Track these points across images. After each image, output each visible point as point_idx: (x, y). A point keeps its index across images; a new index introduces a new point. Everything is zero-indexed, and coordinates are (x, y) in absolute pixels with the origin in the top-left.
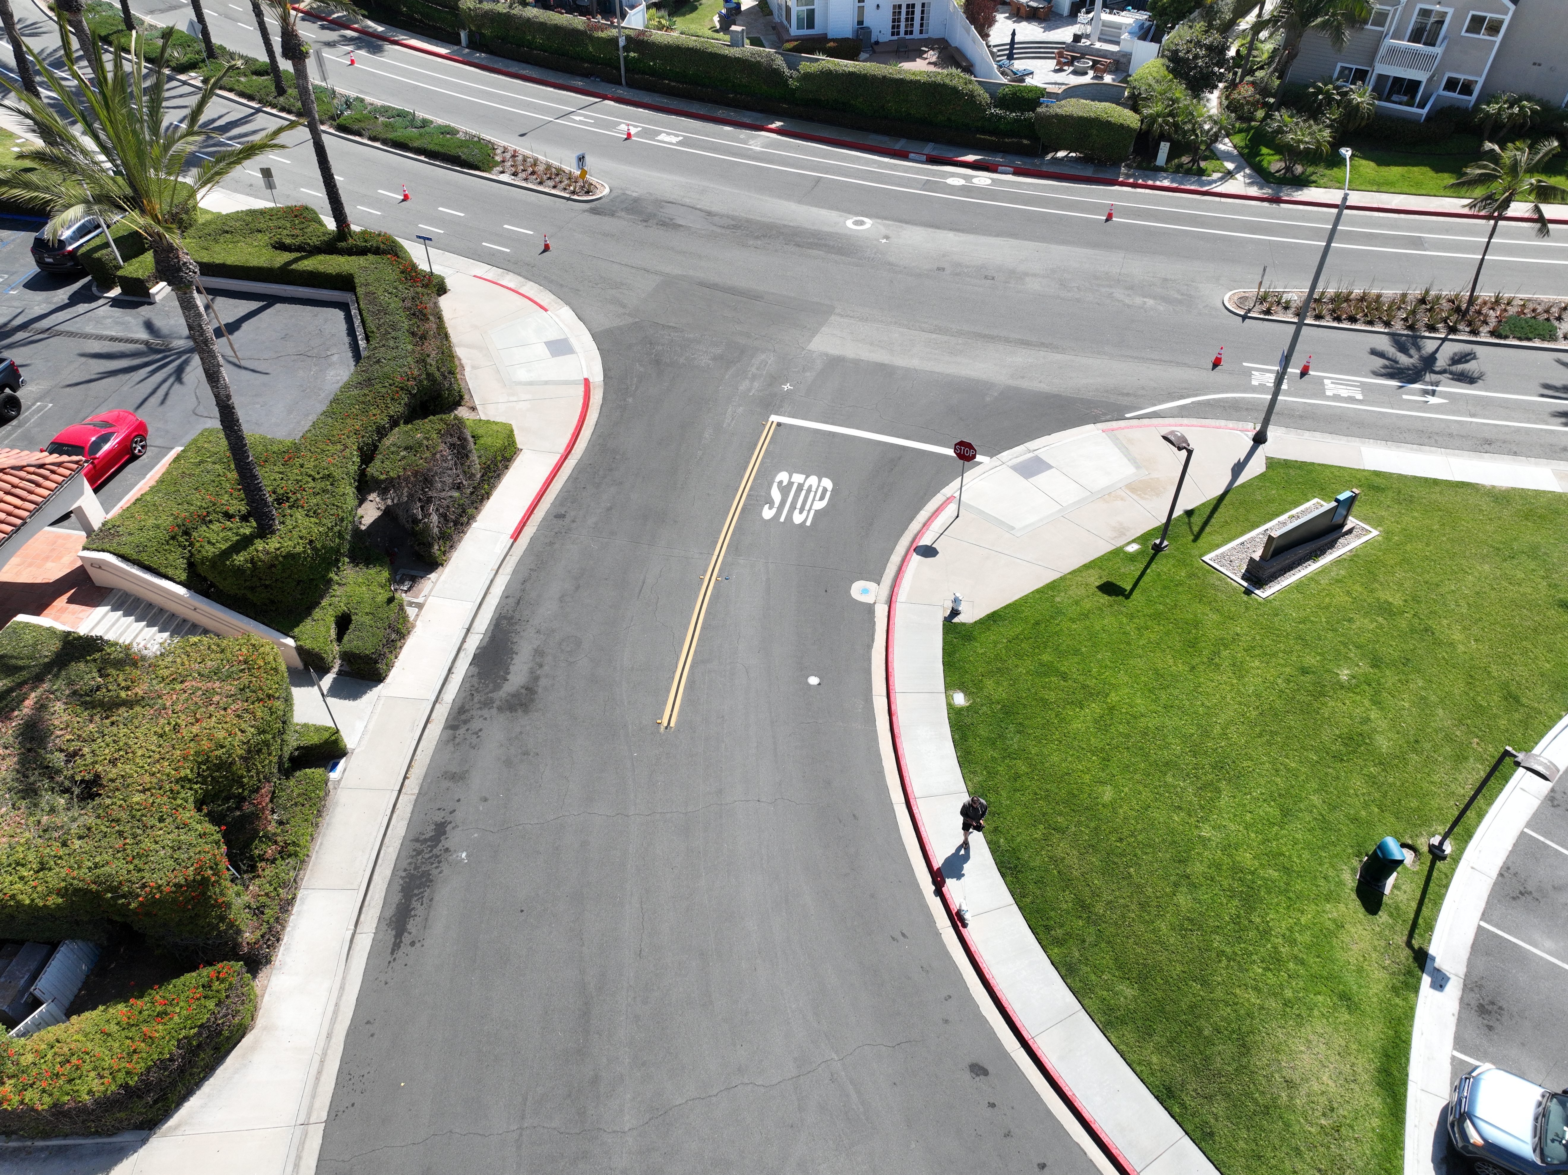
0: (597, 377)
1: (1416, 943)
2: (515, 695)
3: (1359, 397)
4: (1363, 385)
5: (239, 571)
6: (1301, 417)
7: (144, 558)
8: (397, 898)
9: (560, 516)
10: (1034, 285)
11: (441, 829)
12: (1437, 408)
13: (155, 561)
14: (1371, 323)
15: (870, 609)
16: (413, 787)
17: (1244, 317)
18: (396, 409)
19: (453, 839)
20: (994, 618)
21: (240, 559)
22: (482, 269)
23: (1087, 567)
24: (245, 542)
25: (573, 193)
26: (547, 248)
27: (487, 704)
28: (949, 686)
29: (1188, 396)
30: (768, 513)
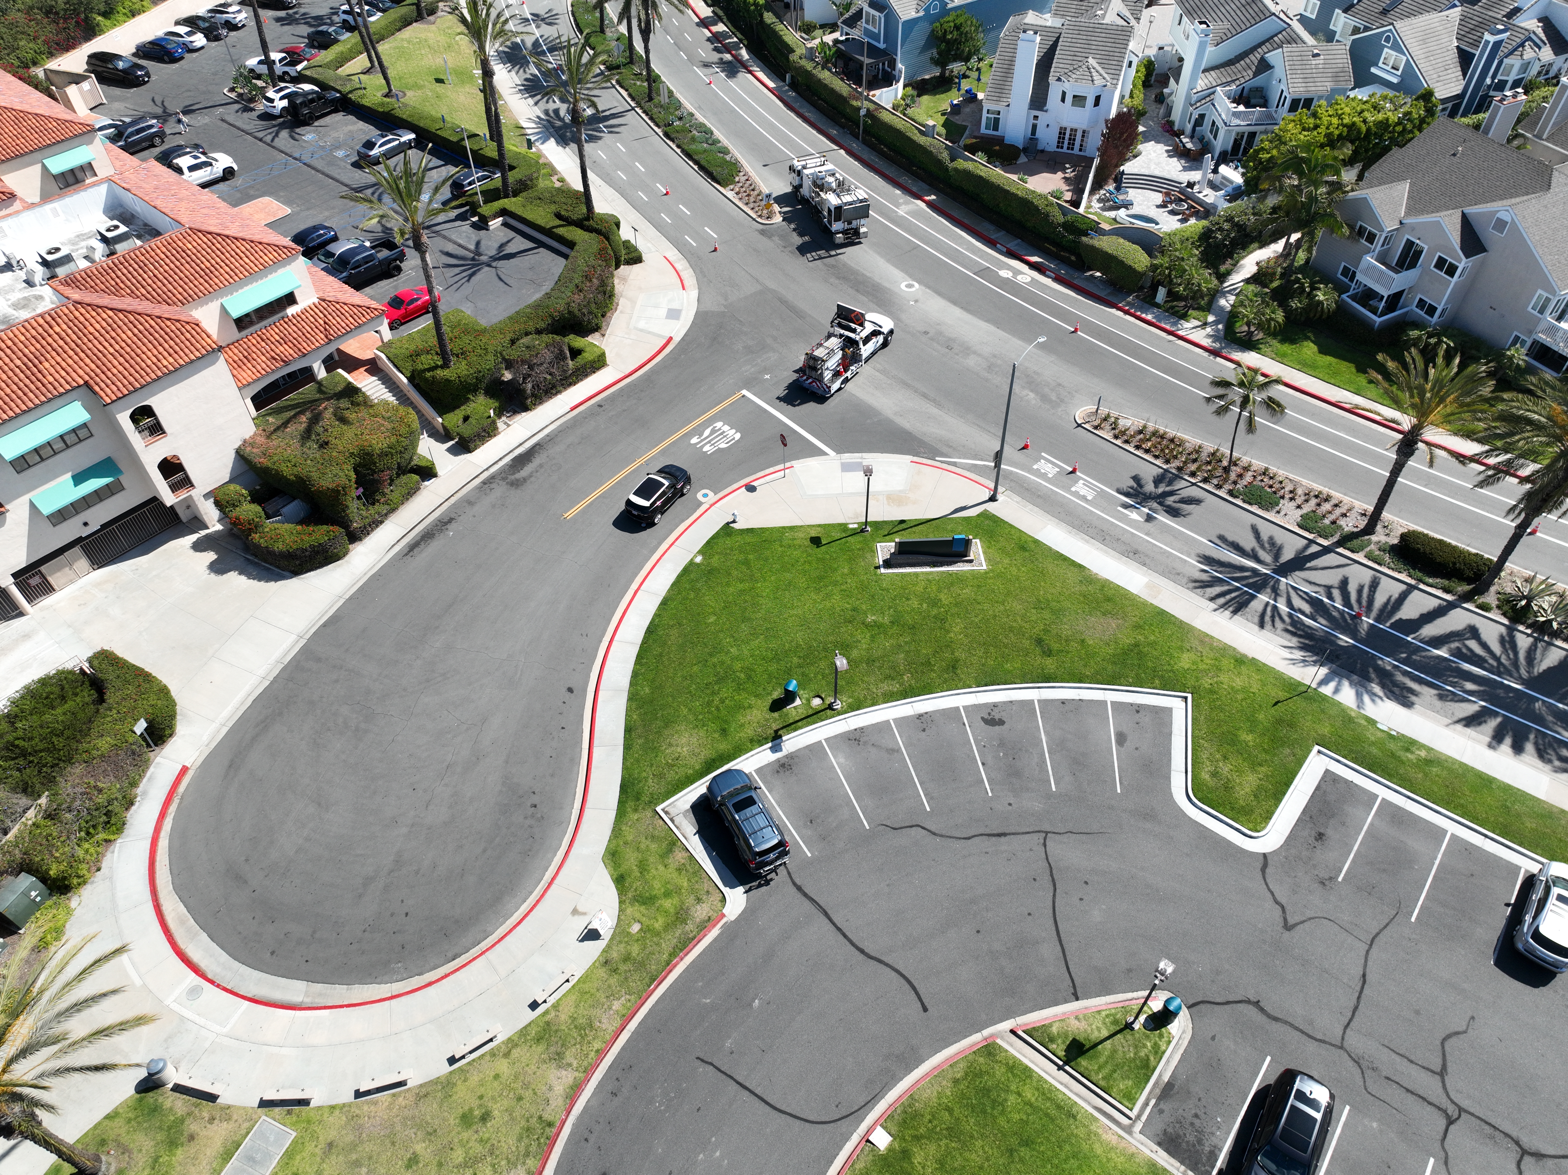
0: (678, 337)
1: (781, 733)
2: (517, 480)
3: (1089, 498)
5: (426, 380)
7: (396, 361)
9: (600, 406)
11: (451, 520)
13: (399, 364)
15: (700, 504)
16: (453, 500)
17: (1079, 425)
19: (453, 526)
20: (750, 531)
21: (428, 375)
22: (673, 254)
23: (819, 526)
24: (436, 367)
25: (760, 216)
26: (715, 250)
27: (503, 479)
28: (700, 552)
30: (694, 440)
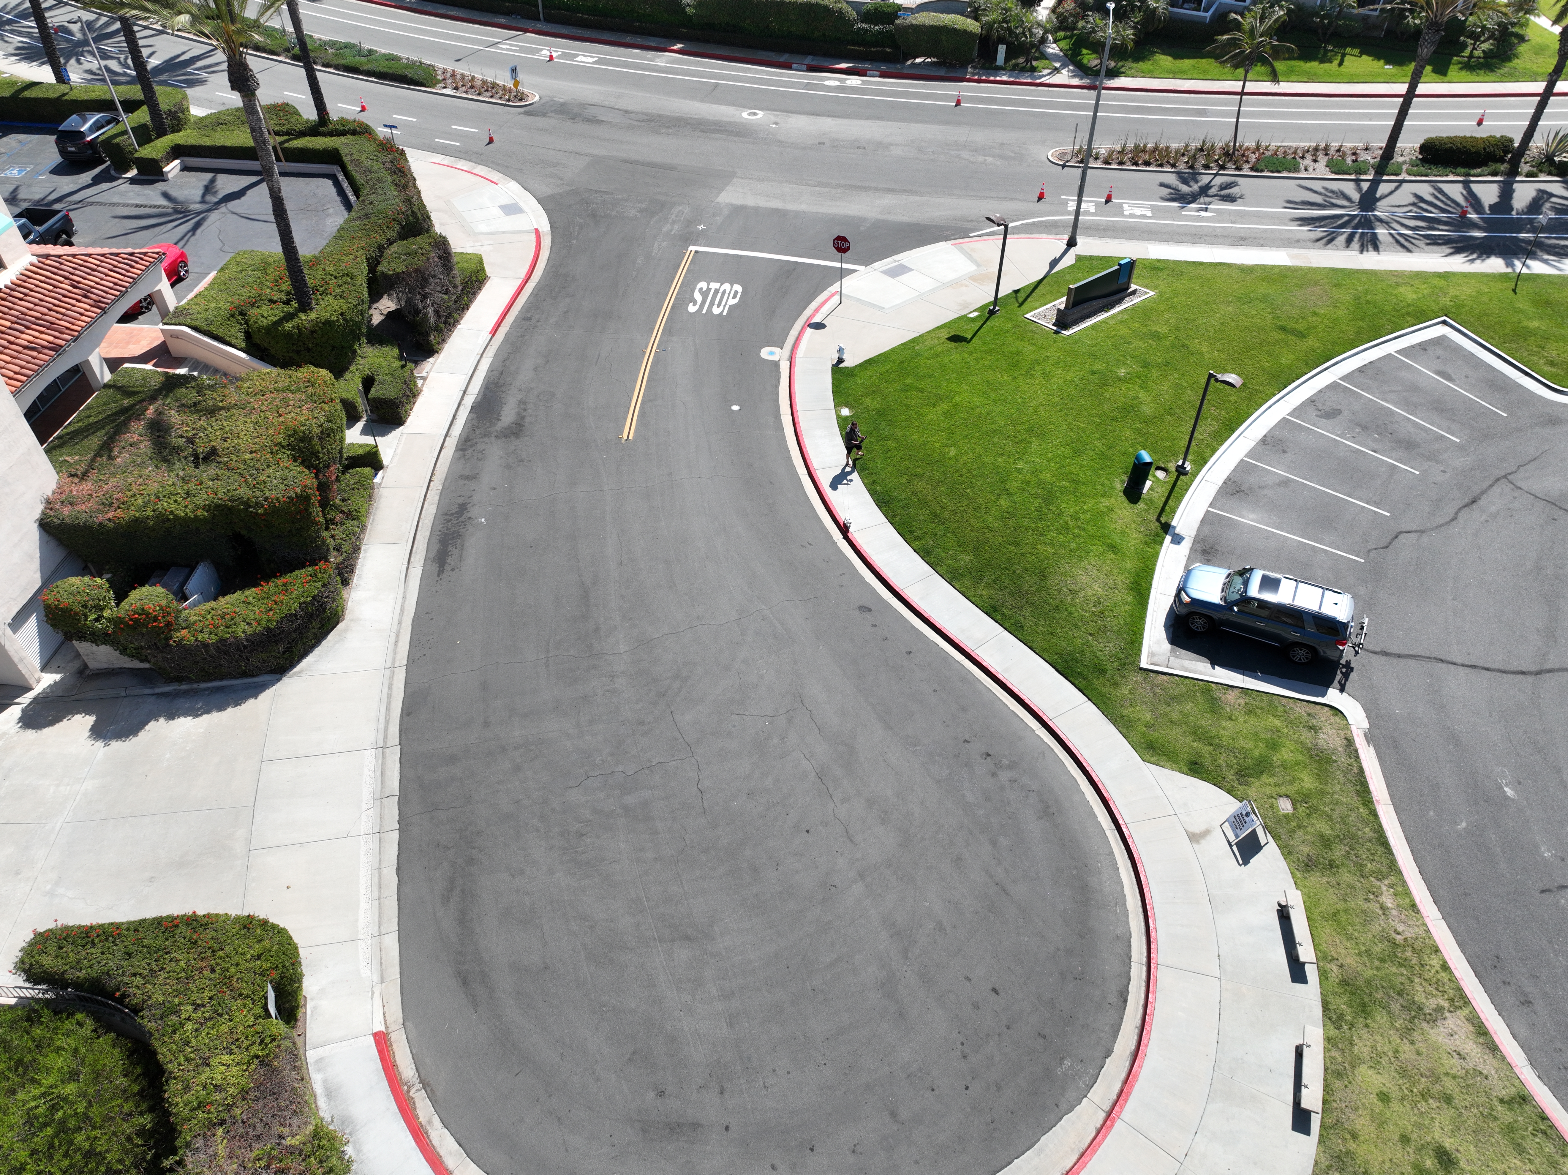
0: (545, 226)
1: (1163, 520)
2: (508, 428)
3: (1149, 214)
4: (1153, 208)
5: (289, 335)
6: (1104, 230)
7: (212, 328)
8: (436, 546)
9: (525, 319)
10: (897, 151)
11: (463, 508)
12: (1208, 219)
13: (220, 332)
14: (1161, 165)
15: (776, 364)
16: (437, 485)
17: (1063, 166)
18: (391, 234)
19: (473, 512)
20: (869, 362)
21: (288, 326)
22: (439, 158)
23: (939, 328)
24: (289, 317)
25: (509, 100)
26: (491, 141)
27: (487, 435)
28: (837, 405)
29: (1019, 220)
30: (692, 309)
